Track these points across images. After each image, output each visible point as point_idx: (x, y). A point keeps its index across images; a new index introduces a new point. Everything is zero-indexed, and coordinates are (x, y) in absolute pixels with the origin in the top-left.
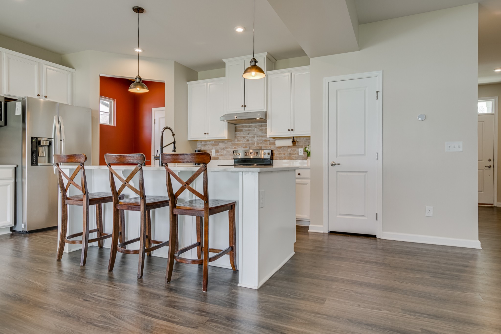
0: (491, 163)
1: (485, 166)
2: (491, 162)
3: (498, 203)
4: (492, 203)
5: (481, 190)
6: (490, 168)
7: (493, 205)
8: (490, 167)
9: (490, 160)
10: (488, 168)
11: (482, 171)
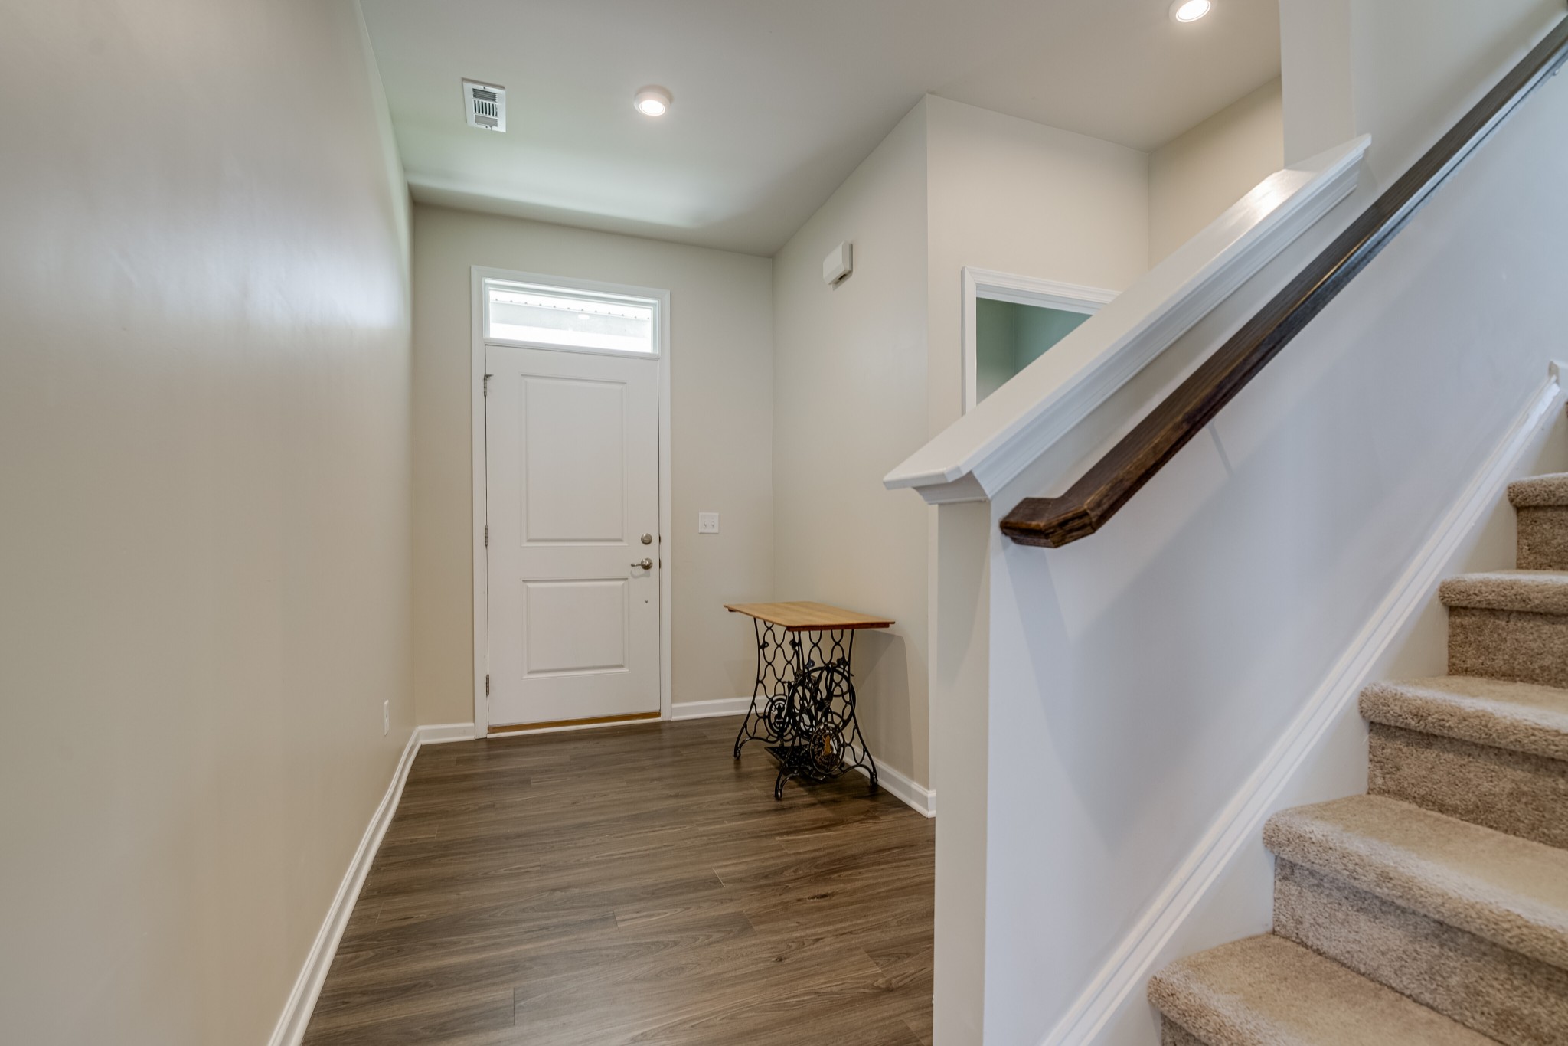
0: (649, 553)
1: (633, 565)
2: (651, 544)
3: (675, 706)
4: (654, 708)
5: (619, 663)
6: (647, 571)
7: (657, 714)
8: (647, 567)
9: (647, 541)
10: (643, 571)
11: (621, 583)
